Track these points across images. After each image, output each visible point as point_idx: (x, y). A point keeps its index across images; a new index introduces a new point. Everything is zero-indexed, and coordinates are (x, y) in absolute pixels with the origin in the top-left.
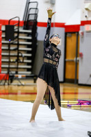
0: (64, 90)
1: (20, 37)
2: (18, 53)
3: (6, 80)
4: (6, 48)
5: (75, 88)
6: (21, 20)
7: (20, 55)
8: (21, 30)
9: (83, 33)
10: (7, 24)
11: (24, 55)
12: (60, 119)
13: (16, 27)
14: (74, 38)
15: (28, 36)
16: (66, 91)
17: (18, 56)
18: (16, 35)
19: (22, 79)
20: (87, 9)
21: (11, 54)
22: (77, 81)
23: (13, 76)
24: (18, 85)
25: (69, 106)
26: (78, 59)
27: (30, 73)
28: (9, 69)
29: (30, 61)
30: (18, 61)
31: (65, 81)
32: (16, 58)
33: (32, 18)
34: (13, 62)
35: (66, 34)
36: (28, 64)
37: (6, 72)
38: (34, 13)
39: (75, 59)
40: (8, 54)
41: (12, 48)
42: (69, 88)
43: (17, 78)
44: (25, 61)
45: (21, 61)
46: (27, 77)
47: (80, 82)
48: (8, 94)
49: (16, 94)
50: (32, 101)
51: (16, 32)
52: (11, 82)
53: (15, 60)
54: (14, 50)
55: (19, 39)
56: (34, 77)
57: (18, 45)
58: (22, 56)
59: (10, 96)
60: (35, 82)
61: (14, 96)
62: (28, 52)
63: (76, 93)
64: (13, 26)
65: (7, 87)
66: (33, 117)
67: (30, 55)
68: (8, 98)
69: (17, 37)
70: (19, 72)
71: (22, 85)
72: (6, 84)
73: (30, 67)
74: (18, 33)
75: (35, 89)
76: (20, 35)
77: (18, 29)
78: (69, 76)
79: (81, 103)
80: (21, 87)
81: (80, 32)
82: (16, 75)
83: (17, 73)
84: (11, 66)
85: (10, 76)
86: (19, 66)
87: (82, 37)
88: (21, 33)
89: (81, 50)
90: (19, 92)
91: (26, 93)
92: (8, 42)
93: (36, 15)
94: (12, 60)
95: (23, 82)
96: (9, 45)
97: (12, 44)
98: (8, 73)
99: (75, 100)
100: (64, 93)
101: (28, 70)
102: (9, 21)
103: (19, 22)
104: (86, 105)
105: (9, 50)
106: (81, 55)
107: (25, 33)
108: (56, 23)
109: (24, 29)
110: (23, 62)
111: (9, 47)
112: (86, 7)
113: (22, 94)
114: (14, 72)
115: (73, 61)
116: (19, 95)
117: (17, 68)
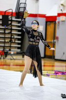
0: (44, 63)
1: (13, 24)
2: (11, 36)
3: (2, 55)
4: (2, 31)
5: (53, 62)
6: (14, 11)
7: (13, 37)
8: (14, 19)
9: (59, 22)
10: (4, 14)
11: (16, 37)
12: (41, 85)
13: (10, 17)
14: (52, 25)
15: (19, 23)
16: (46, 64)
17: (11, 38)
18: (10, 22)
19: (14, 54)
20: (62, 5)
21: (6, 36)
22: (54, 57)
23: (7, 53)
24: (11, 59)
25: (48, 75)
26: (55, 41)
27: (19, 50)
28: (4, 47)
29: (20, 42)
30: (11, 41)
31: (46, 57)
32: (10, 39)
33: (21, 10)
34: (8, 42)
35: (46, 22)
36: (18, 44)
37: (2, 49)
38: (23, 6)
39: (53, 41)
40: (3, 36)
41: (7, 32)
42: (48, 62)
43: (10, 54)
44: (16, 41)
45: (14, 41)
46: (18, 54)
47: (56, 58)
48: (4, 65)
49: (9, 65)
50: (21, 71)
51: (10, 20)
52: (6, 57)
53: (9, 41)
54: (9, 33)
55: (12, 25)
56: (22, 54)
57: (11, 29)
58: (14, 38)
59: (5, 67)
60: (23, 57)
61: (8, 67)
62: (19, 35)
63: (53, 66)
64: (8, 16)
65: (2, 60)
66: (21, 83)
67: (20, 37)
68: (3, 69)
69: (11, 24)
70: (12, 50)
71: (14, 59)
72: (2, 58)
73: (19, 46)
74: (12, 21)
75: (23, 62)
76: (13, 22)
77: (11, 18)
78: (48, 53)
79: (56, 73)
80: (13, 61)
81: (57, 21)
82: (9, 52)
83: (10, 50)
84: (6, 45)
85: (5, 53)
86: (12, 45)
87: (58, 25)
88: (14, 21)
89: (57, 35)
90: (12, 64)
91: (17, 65)
92: (4, 27)
93: (25, 8)
94: (6, 41)
95: (15, 57)
96: (5, 29)
97: (7, 29)
98: (4, 50)
99: (52, 71)
100: (44, 66)
101: (18, 48)
102: (5, 12)
103: (12, 12)
104: (60, 75)
105: (5, 33)
106: (57, 38)
107: (17, 21)
108: (39, 15)
109: (16, 18)
110: (15, 42)
111: (5, 31)
112: (62, 3)
113: (14, 65)
114: (8, 50)
115: (51, 42)
116: (11, 67)
117: (10, 47)
